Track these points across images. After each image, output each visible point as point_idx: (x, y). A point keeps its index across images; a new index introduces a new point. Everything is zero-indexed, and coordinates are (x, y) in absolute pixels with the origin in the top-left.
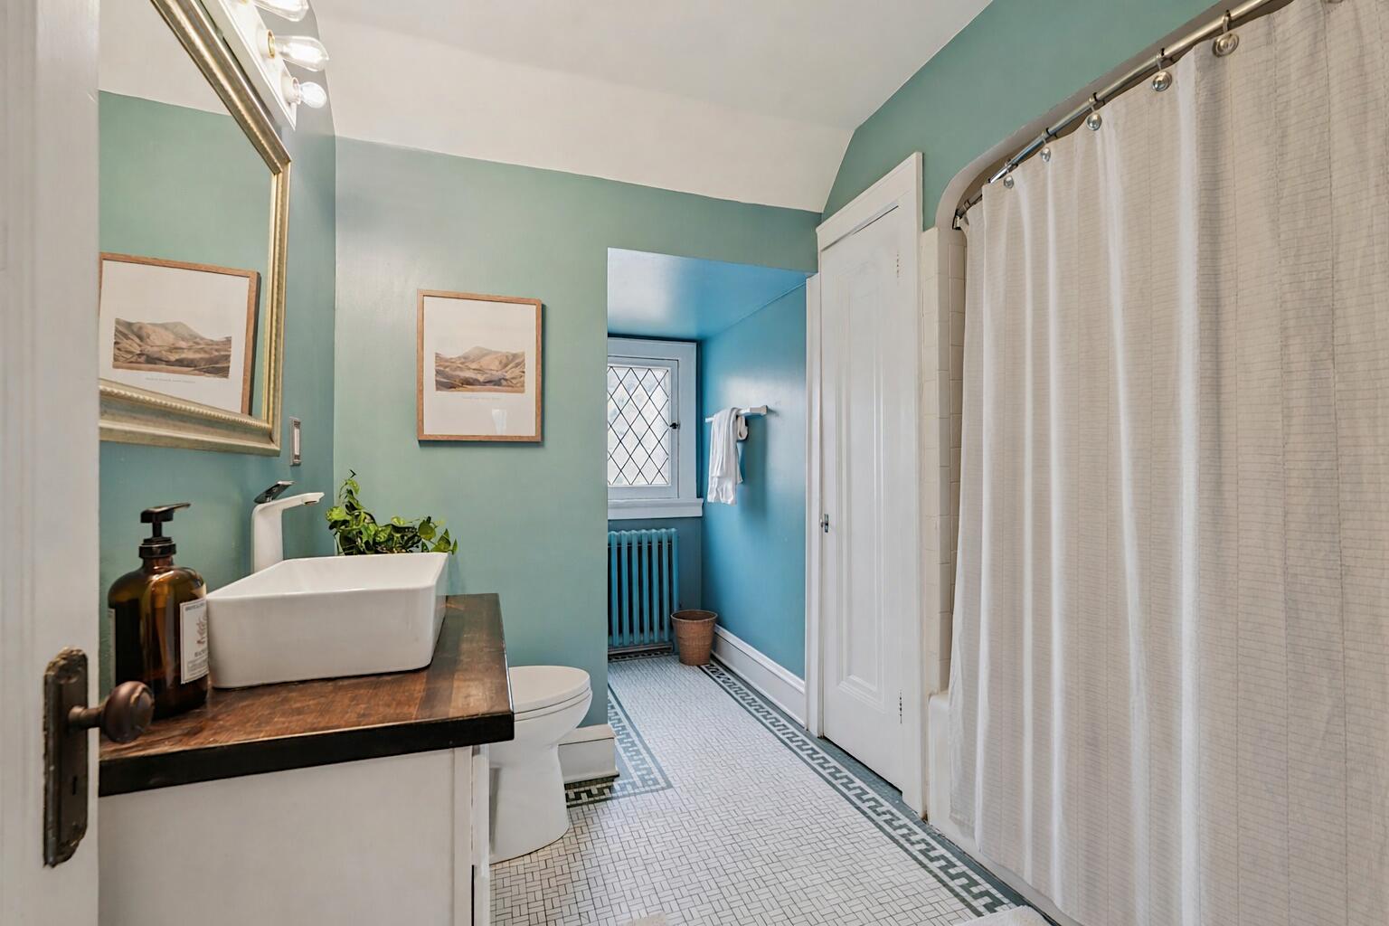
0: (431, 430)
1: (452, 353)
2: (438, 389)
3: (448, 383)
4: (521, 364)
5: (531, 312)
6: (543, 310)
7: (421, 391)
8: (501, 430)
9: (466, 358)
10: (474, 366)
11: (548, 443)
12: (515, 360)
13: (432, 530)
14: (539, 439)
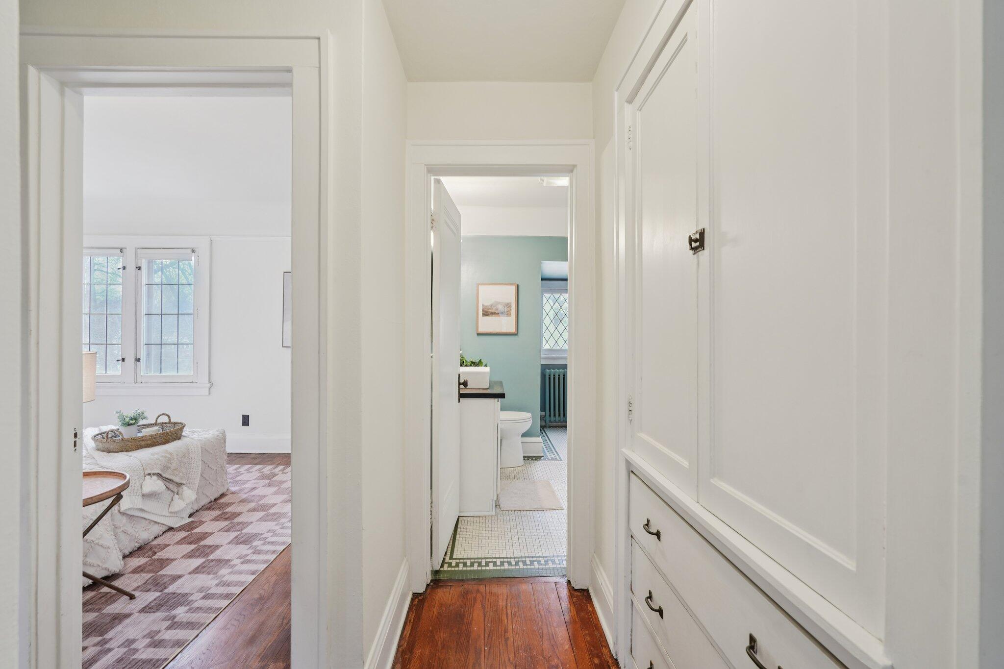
0: (481, 330)
1: (487, 304)
2: (483, 316)
3: (486, 314)
4: (510, 306)
5: (514, 288)
6: (518, 286)
7: (478, 317)
8: (504, 330)
9: (492, 305)
10: (495, 308)
11: (520, 334)
12: (508, 305)
13: (482, 363)
14: (516, 333)
